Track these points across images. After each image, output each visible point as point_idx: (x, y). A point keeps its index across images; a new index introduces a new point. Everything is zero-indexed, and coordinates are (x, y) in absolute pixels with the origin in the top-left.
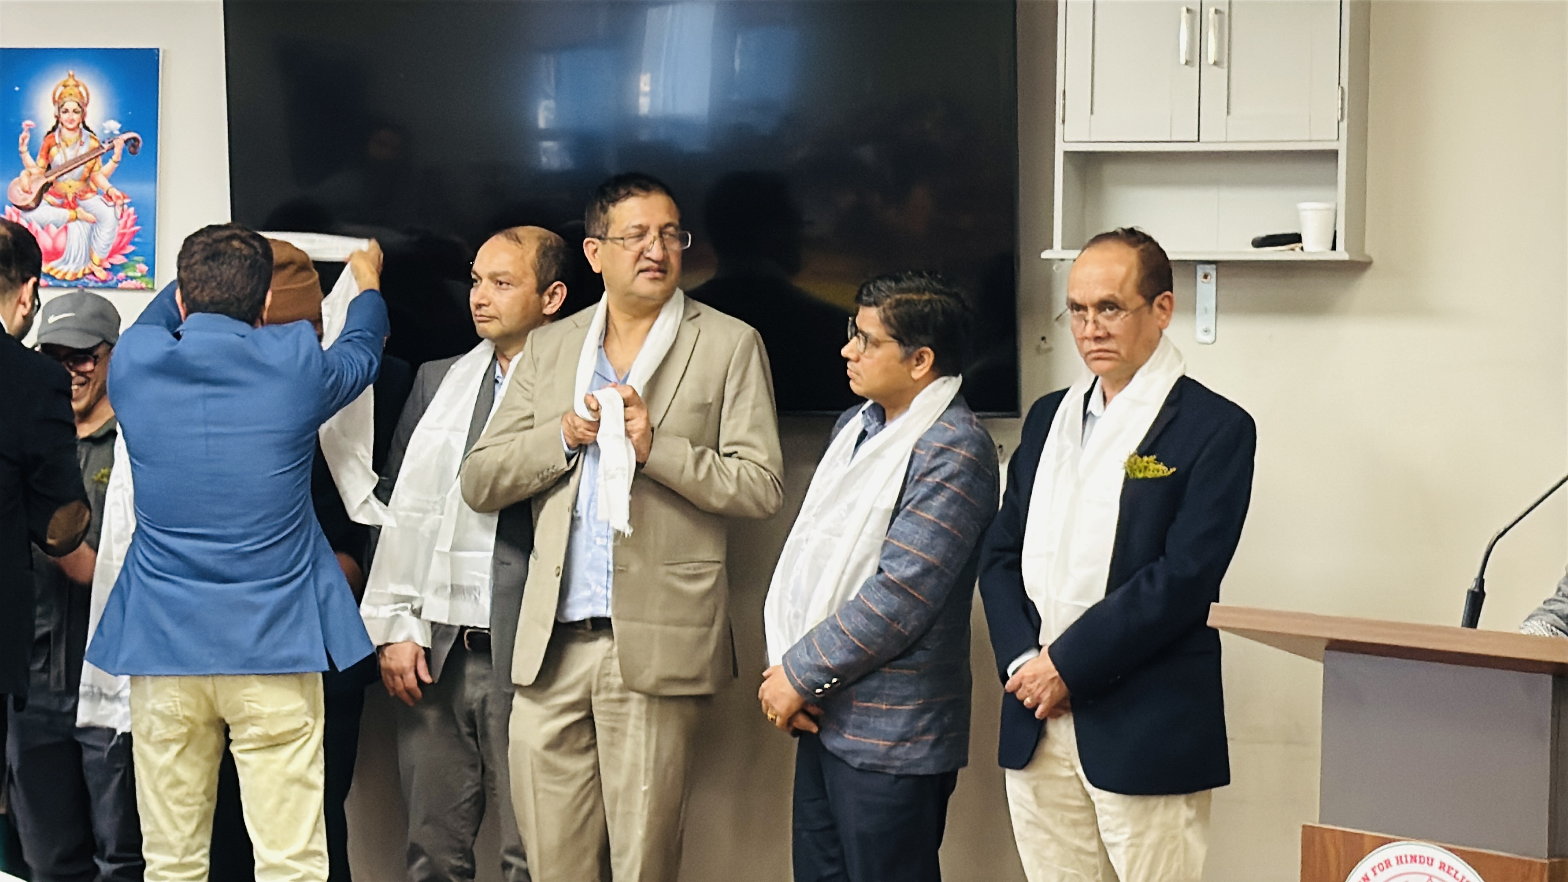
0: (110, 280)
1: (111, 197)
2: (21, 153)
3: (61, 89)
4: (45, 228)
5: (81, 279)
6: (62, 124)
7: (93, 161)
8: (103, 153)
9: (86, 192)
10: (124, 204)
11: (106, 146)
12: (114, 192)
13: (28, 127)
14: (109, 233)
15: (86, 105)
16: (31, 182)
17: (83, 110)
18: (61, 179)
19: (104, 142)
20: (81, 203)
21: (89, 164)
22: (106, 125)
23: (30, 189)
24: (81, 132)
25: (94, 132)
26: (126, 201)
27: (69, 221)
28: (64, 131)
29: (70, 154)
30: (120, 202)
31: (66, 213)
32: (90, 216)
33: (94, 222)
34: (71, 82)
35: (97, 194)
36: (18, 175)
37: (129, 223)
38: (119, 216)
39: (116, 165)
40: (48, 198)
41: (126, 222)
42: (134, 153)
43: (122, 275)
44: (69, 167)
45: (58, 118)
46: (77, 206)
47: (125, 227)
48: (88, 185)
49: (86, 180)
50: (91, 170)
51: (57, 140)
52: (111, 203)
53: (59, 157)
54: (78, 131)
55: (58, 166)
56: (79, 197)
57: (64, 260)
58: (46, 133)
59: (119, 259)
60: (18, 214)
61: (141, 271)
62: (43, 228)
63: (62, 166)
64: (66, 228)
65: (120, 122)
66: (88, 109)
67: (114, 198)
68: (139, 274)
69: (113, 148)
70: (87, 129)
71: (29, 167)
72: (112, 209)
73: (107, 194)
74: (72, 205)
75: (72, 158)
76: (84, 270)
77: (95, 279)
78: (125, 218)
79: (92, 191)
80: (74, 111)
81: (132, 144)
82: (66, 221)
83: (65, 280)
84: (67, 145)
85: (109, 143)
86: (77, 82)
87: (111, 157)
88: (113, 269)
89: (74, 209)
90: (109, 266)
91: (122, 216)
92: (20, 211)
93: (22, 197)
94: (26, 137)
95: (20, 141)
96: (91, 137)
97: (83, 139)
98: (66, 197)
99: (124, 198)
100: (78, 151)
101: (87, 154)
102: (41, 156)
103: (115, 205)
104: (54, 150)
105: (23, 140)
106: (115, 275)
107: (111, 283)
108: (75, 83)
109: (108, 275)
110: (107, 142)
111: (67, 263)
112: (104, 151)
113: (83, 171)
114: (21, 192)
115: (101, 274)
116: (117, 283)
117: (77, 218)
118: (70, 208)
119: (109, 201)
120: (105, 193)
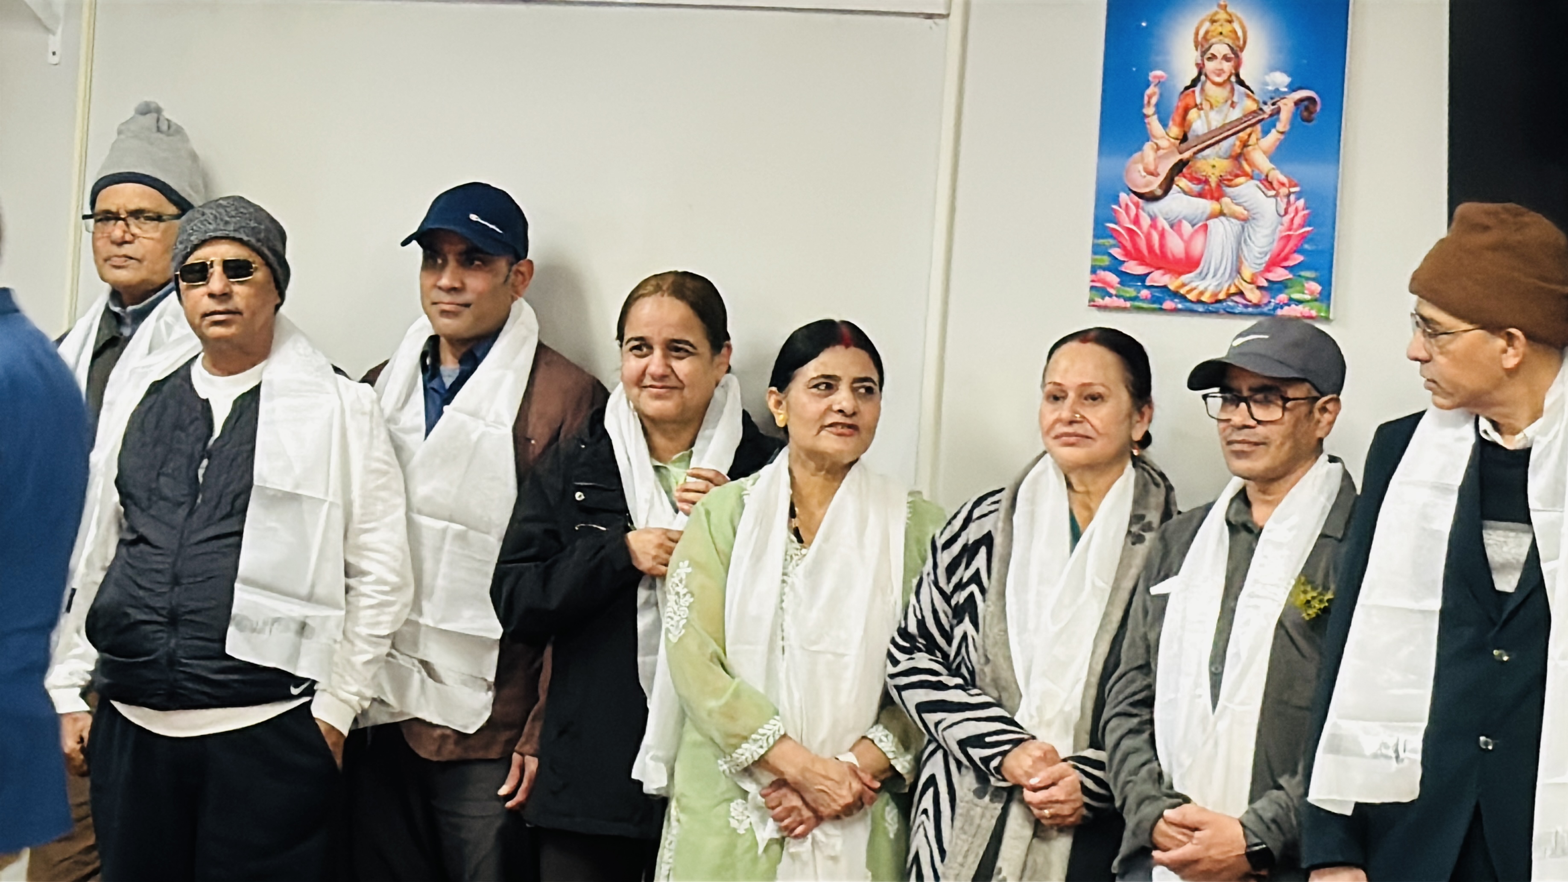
1: (1271, 183)
2: (1146, 116)
3: (1207, 25)
4: (1175, 225)
5: (1225, 300)
6: (1206, 76)
7: (1249, 130)
8: (1263, 120)
9: (1237, 176)
10: (1288, 195)
11: (1268, 109)
12: (1277, 176)
13: (1157, 81)
14: (1266, 236)
15: (1242, 50)
16: (1159, 159)
17: (1237, 56)
18: (1199, 155)
19: (1265, 103)
21: (1241, 134)
22: (1268, 79)
23: (1156, 168)
24: (1232, 90)
25: (1252, 88)
26: (1293, 190)
27: (1210, 217)
28: (1209, 85)
29: (1216, 120)
30: (1284, 191)
31: (1207, 206)
32: (1239, 210)
33: (1245, 220)
34: (1222, 16)
35: (1252, 178)
36: (1140, 149)
37: (1297, 221)
38: (1282, 213)
39: (1282, 137)
40: (1182, 182)
41: (1292, 220)
42: (1308, 120)
43: (1283, 297)
44: (1214, 139)
45: (1201, 68)
46: (1222, 195)
47: (1290, 227)
48: (1241, 167)
49: (1238, 157)
50: (1245, 145)
51: (1198, 101)
52: (1273, 193)
53: (1199, 124)
54: (1228, 87)
55: (1198, 136)
56: (1225, 182)
57: (1201, 273)
58: (1182, 89)
59: (1279, 274)
61: (1312, 293)
62: (1172, 226)
63: (1205, 134)
64: (1205, 227)
65: (1290, 75)
66: (1245, 55)
67: (1275, 184)
68: (1308, 297)
69: (1278, 111)
70: (1242, 83)
71: (1154, 137)
72: (1273, 200)
73: (1267, 179)
74: (1216, 195)
75: (1219, 125)
76: (1228, 290)
77: (1245, 302)
79: (1246, 174)
80: (1226, 58)
81: (1305, 107)
82: (1205, 216)
83: (1199, 302)
84: (1212, 107)
85: (1273, 104)
86: (1230, 15)
87: (1274, 126)
88: (1271, 288)
89: (1218, 199)
91: (1286, 212)
92: (1141, 202)
93: (1143, 181)
94: (1154, 94)
95: (1146, 99)
96: (1248, 96)
97: (1235, 99)
98: (1206, 182)
99: (1290, 186)
100: (1226, 115)
101: (1239, 121)
102: (1174, 124)
103: (1275, 196)
104: (1193, 114)
105: (1150, 97)
106: (1274, 298)
108: (1228, 17)
109: (1263, 296)
110: (1270, 102)
111: (1204, 278)
112: (1266, 116)
113: (1234, 145)
114: (1144, 174)
115: (1254, 296)
116: (1275, 309)
117: (1222, 213)
118: (1212, 198)
119: (1269, 190)
120: (1263, 177)
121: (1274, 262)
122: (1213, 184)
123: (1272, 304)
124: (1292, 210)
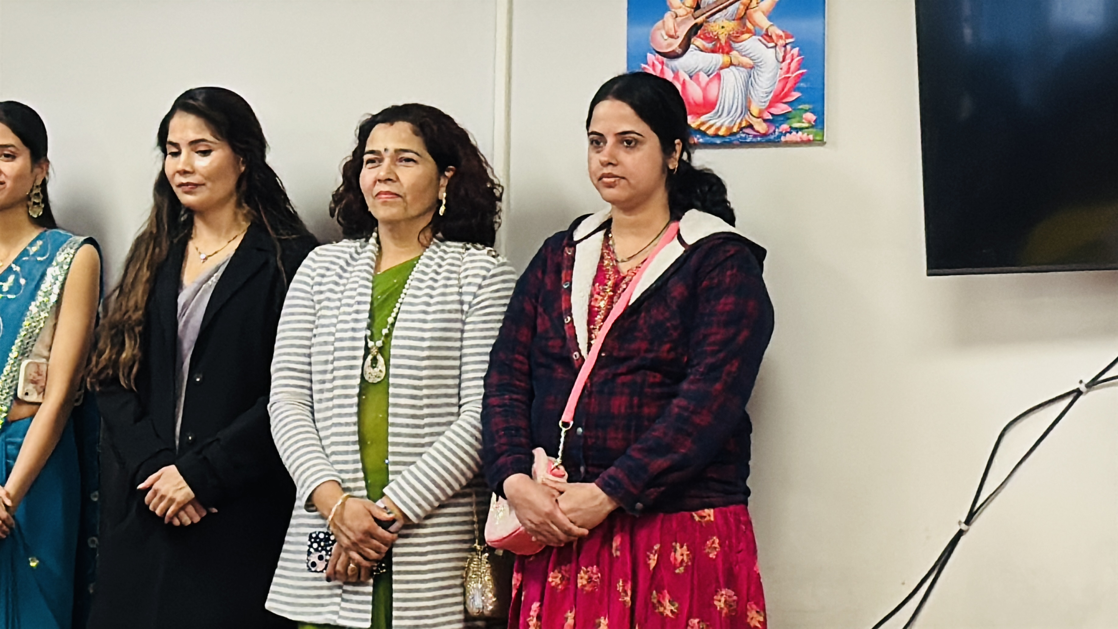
0: (772, 134)
1: (771, 37)
4: (694, 76)
5: (738, 133)
9: (743, 33)
10: (785, 46)
12: (776, 31)
14: (769, 79)
16: (677, 25)
18: (711, 19)
20: (736, 45)
23: (676, 32)
26: (788, 41)
27: (721, 68)
30: (781, 42)
31: (719, 58)
32: (746, 60)
33: (752, 68)
35: (755, 35)
37: (794, 65)
38: (781, 59)
40: (698, 41)
41: (789, 65)
43: (785, 127)
46: (731, 49)
47: (788, 72)
48: (745, 26)
49: (742, 18)
50: (748, 8)
52: (772, 44)
55: (708, 5)
56: (733, 38)
57: (717, 113)
59: (781, 108)
60: (662, 63)
61: (809, 122)
62: (691, 77)
63: (714, 2)
64: (718, 76)
67: (774, 37)
68: (806, 125)
71: (673, 7)
72: (773, 50)
73: (767, 35)
74: (727, 49)
76: (740, 123)
77: (754, 133)
78: (788, 61)
79: (749, 31)
82: (718, 67)
83: (716, 136)
88: (775, 120)
89: (728, 53)
90: (770, 117)
91: (784, 60)
92: (665, 60)
93: (665, 43)
98: (718, 39)
99: (787, 37)
103: (775, 47)
106: (778, 127)
107: (772, 137)
109: (768, 127)
111: (720, 116)
113: (738, 9)
115: (761, 127)
116: (779, 137)
117: (731, 64)
118: (723, 53)
119: (769, 42)
120: (764, 32)
121: (777, 99)
122: (723, 41)
123: (777, 133)
124: (789, 56)
